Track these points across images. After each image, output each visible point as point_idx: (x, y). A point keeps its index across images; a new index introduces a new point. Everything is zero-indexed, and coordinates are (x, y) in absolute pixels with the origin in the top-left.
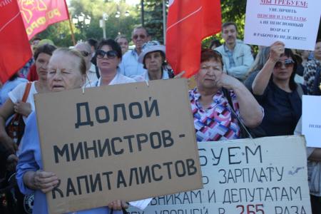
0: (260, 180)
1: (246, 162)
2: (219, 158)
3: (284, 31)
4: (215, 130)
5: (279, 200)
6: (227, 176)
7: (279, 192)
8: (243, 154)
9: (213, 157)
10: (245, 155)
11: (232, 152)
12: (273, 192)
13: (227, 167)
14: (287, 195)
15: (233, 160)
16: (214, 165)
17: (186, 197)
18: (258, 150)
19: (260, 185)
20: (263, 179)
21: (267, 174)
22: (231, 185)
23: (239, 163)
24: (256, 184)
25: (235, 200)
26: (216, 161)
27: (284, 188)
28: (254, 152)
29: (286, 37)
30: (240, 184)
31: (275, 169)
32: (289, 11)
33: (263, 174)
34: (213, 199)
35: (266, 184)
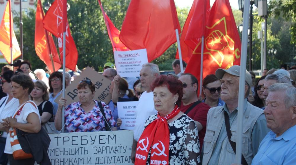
0: (115, 153)
1: (108, 143)
2: (94, 141)
3: (132, 69)
4: (91, 125)
5: (124, 162)
6: (98, 150)
7: (124, 158)
8: (107, 139)
9: (91, 140)
10: (108, 140)
11: (101, 137)
12: (121, 158)
13: (98, 146)
14: (128, 160)
15: (101, 142)
16: (91, 144)
17: (75, 161)
18: (115, 137)
19: (115, 155)
20: (116, 152)
21: (119, 150)
22: (100, 155)
23: (105, 143)
24: (113, 154)
25: (101, 162)
26: (93, 142)
27: (126, 157)
28: (112, 138)
29: (134, 72)
30: (104, 154)
31: (123, 147)
32: (131, 59)
33: (116, 150)
34: (90, 162)
35: (117, 155)
